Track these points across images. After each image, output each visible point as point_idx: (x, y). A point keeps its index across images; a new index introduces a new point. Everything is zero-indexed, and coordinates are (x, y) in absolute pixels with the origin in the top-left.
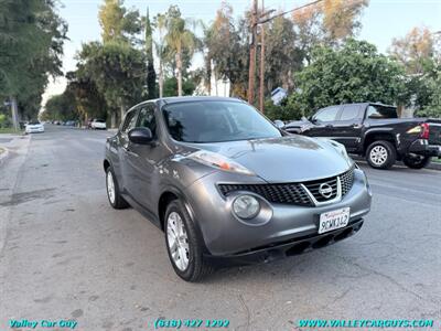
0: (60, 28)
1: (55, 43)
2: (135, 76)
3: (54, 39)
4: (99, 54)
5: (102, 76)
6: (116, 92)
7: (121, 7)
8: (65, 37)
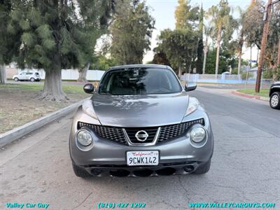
0: (151, 23)
1: (149, 31)
2: (189, 48)
3: (148, 29)
4: (169, 36)
5: (170, 49)
6: (176, 59)
7: (188, 5)
8: (153, 28)
